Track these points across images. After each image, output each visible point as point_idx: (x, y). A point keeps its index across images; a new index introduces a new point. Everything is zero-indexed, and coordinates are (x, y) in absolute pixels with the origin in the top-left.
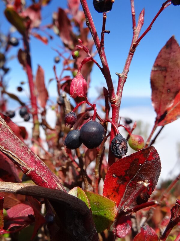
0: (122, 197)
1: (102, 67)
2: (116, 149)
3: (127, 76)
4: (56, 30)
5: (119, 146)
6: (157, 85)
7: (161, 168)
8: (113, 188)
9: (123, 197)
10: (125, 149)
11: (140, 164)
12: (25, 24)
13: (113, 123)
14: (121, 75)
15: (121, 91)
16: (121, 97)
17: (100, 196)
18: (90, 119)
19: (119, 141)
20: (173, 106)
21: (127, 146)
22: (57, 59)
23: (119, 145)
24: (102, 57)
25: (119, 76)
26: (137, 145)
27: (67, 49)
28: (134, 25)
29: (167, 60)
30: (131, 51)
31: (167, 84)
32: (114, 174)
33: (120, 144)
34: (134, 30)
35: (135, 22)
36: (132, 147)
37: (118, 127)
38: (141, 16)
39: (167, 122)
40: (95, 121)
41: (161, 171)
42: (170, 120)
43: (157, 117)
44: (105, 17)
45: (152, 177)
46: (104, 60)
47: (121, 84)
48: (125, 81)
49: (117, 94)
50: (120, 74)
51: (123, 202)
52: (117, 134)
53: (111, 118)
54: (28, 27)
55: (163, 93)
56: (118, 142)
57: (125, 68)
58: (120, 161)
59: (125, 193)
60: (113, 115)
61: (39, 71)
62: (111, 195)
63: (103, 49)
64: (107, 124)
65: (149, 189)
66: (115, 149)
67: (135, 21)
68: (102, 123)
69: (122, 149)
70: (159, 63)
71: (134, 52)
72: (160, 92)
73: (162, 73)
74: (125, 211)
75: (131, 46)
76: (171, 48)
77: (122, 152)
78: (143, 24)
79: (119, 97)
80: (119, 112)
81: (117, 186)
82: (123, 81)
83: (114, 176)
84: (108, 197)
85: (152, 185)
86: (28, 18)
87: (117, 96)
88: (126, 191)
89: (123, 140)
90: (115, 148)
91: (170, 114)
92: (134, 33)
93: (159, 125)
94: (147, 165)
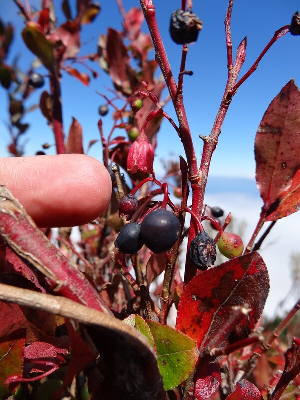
0: (206, 333)
1: (178, 126)
2: (199, 255)
3: (217, 141)
4: (103, 64)
5: (203, 251)
6: (265, 156)
7: (269, 287)
8: (192, 317)
9: (208, 333)
10: (212, 256)
11: (236, 280)
12: (56, 54)
13: (193, 213)
14: (208, 139)
15: (207, 164)
16: (208, 173)
17: (171, 331)
18: (157, 206)
19: (204, 242)
20: (290, 190)
21: (216, 250)
22: (104, 109)
23: (204, 249)
24: (178, 110)
25: (205, 141)
26: (232, 250)
27: (120, 94)
28: (230, 62)
29: (283, 117)
30: (224, 103)
31: (282, 154)
32: (195, 295)
33: (205, 247)
34: (230, 70)
35: (232, 58)
36: (224, 252)
37: (202, 220)
38: (242, 49)
39: (281, 216)
40: (166, 210)
41: (269, 291)
42: (286, 213)
43: (265, 206)
44: (186, 50)
45: (255, 301)
46: (182, 115)
47: (209, 154)
48: (214, 148)
49: (201, 168)
50: (206, 138)
51: (208, 341)
52: (199, 232)
53: (191, 207)
54: (60, 58)
55: (274, 168)
56: (202, 244)
57: (215, 128)
58: (204, 274)
59: (211, 326)
60: (194, 201)
61: (75, 127)
62: (189, 329)
63: (182, 98)
64: (185, 215)
65: (251, 320)
66: (196, 256)
67: (232, 56)
68: (177, 213)
69: (208, 256)
70: (270, 122)
71: (229, 104)
72: (270, 167)
73: (273, 137)
74: (211, 354)
75: (225, 95)
76: (289, 99)
77: (208, 260)
78: (244, 61)
79: (205, 173)
80: (203, 197)
81: (199, 315)
82: (210, 148)
83: (194, 299)
84: (184, 331)
85: (256, 314)
86: (60, 43)
87: (201, 171)
88: (212, 323)
89: (209, 241)
90: (196, 254)
91: (286, 203)
92: (229, 75)
93: (267, 220)
94: (248, 281)
